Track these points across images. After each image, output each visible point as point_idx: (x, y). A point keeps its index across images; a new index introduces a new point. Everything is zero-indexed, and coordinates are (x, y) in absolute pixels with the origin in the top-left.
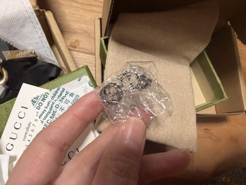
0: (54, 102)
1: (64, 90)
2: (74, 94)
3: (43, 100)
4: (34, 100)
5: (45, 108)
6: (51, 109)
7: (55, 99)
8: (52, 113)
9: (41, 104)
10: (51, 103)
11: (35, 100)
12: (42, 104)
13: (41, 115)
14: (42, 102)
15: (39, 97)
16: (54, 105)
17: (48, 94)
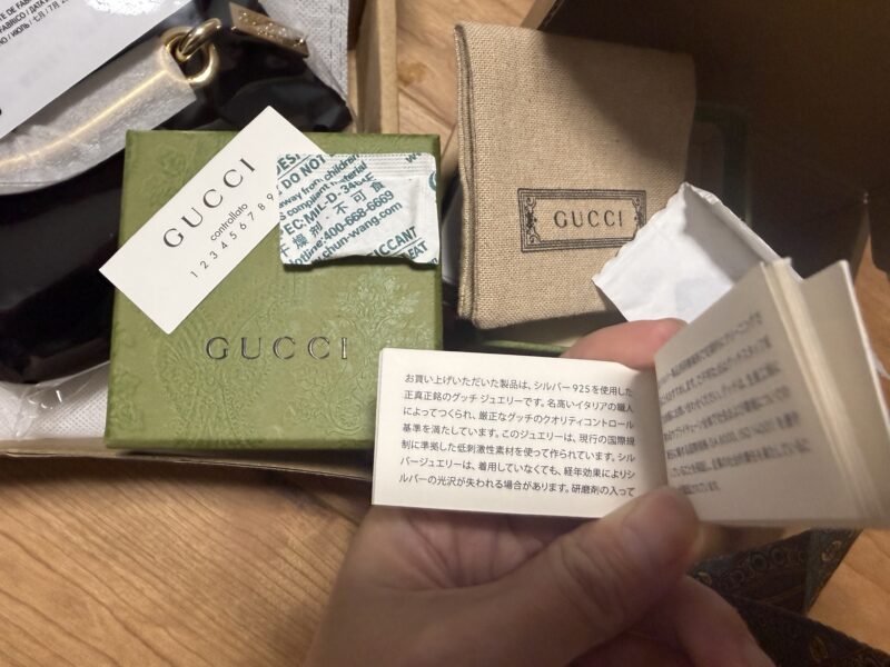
0: (329, 185)
1: (363, 167)
2: (382, 186)
3: (306, 171)
4: (286, 160)
5: (303, 190)
6: (314, 199)
7: (332, 180)
8: (312, 209)
9: (295, 178)
10: (320, 185)
11: (288, 162)
12: (299, 179)
13: (286, 202)
14: (300, 174)
15: (299, 157)
16: (326, 193)
17: (323, 161)
